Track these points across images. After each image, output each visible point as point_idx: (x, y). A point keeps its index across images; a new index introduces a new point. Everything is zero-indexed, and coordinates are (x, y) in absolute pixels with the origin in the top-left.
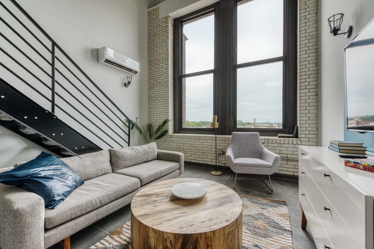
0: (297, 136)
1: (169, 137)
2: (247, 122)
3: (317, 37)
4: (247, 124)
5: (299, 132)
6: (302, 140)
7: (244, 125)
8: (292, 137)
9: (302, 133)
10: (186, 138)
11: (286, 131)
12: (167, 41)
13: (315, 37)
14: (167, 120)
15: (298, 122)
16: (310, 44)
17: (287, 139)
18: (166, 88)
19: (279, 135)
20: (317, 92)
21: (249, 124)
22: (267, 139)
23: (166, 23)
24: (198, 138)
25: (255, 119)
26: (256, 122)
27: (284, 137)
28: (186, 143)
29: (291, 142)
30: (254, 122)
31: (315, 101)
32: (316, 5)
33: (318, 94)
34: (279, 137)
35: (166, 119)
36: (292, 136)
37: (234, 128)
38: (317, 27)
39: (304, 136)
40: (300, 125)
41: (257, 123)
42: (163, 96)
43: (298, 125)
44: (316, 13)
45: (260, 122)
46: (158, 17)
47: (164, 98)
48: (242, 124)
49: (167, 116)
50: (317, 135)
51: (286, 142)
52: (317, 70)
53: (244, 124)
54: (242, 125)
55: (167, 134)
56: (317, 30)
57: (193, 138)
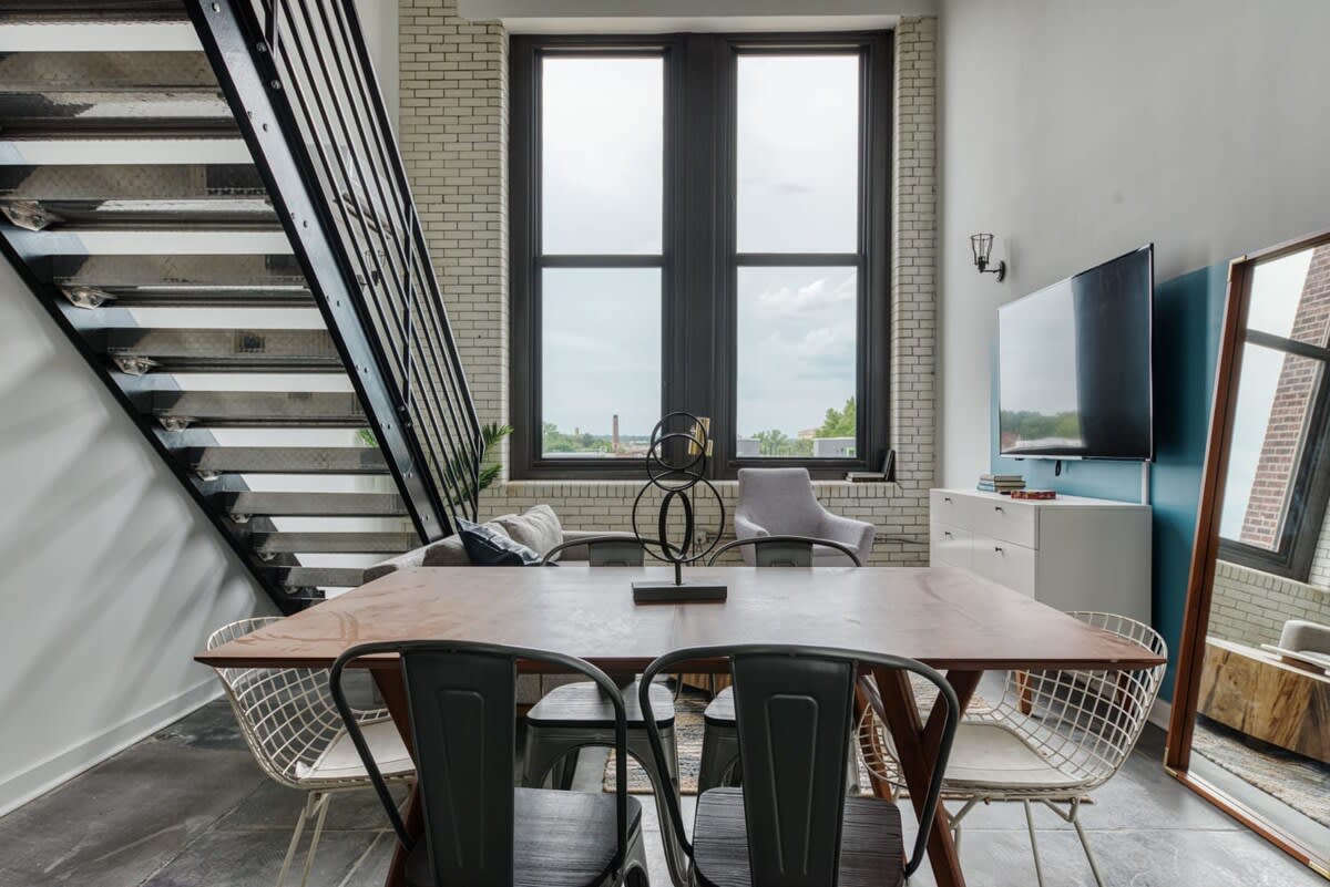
0: (891, 478)
1: (503, 493)
2: (582, 432)
3: (934, 229)
4: (579, 440)
5: (897, 468)
6: (904, 487)
7: (564, 449)
8: (883, 480)
9: (905, 468)
10: (575, 493)
11: (864, 465)
12: (491, 120)
13: (930, 227)
14: (495, 427)
15: (895, 439)
16: (921, 243)
17: (873, 484)
18: (488, 302)
19: (851, 475)
20: (934, 364)
21: (588, 441)
22: (826, 487)
23: (491, 48)
24: (621, 494)
25: (616, 417)
26: (621, 434)
27: (865, 480)
28: (576, 511)
29: (880, 494)
30: (611, 434)
31: (928, 386)
32: (932, 147)
33: (936, 371)
34: (854, 480)
35: (491, 425)
36: (882, 476)
37: (730, 459)
38: (935, 204)
39: (908, 475)
40: (900, 448)
41: (627, 439)
42: (475, 333)
43: (895, 447)
44: (934, 168)
45: (637, 435)
46: (452, 12)
47: (479, 343)
48: (559, 442)
49: (493, 413)
50: (933, 471)
51: (871, 493)
52: (934, 311)
53: (566, 444)
54: (558, 448)
55: (494, 483)
56: (934, 212)
57: (602, 494)
